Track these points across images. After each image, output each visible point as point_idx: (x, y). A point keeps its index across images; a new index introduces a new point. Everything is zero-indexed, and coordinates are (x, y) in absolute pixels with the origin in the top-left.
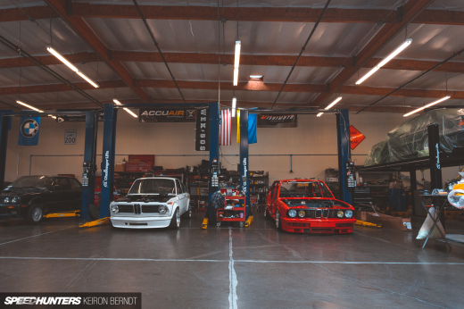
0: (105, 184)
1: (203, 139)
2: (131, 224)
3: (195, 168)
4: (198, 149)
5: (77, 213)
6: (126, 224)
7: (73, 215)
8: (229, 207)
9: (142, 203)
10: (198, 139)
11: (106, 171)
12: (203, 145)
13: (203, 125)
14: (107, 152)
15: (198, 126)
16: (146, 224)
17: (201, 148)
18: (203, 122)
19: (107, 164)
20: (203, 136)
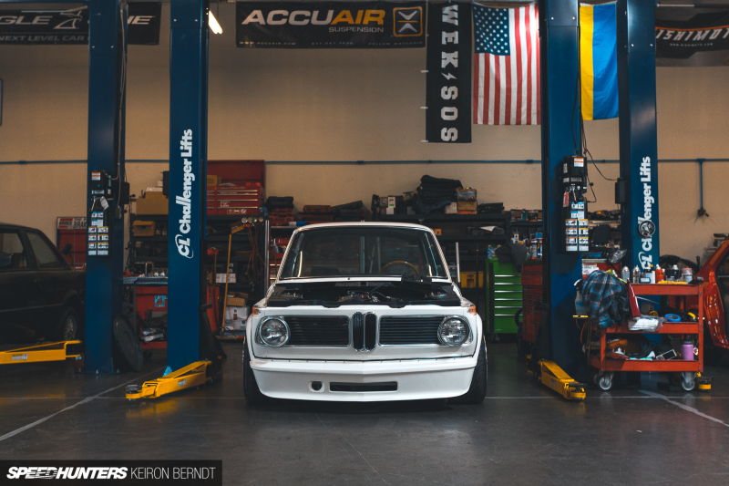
0: (184, 247)
1: (450, 103)
2: (336, 387)
3: (399, 200)
4: (433, 136)
5: (70, 349)
6: (317, 386)
7: (59, 355)
8: (645, 323)
9: (381, 311)
10: (435, 103)
11: (185, 200)
12: (449, 124)
13: (449, 59)
14: (188, 135)
15: (433, 61)
16: (392, 387)
17: (446, 134)
18: (450, 48)
19: (189, 177)
20: (448, 93)
